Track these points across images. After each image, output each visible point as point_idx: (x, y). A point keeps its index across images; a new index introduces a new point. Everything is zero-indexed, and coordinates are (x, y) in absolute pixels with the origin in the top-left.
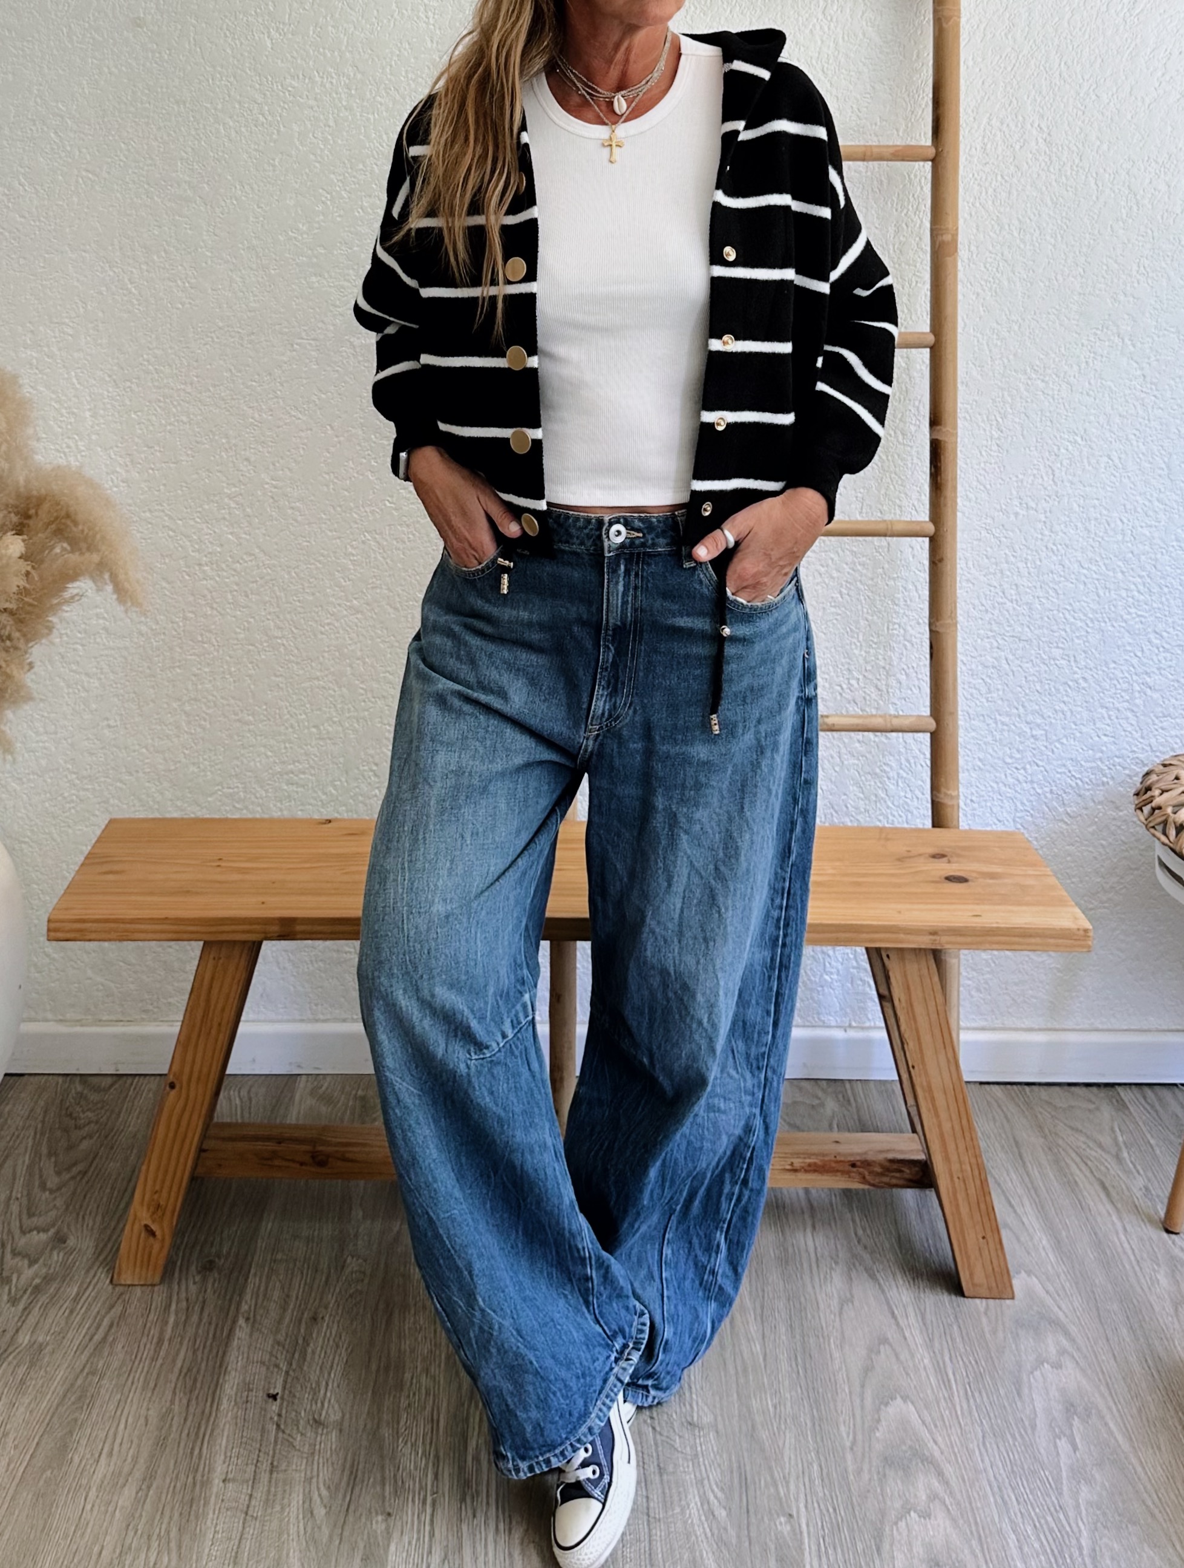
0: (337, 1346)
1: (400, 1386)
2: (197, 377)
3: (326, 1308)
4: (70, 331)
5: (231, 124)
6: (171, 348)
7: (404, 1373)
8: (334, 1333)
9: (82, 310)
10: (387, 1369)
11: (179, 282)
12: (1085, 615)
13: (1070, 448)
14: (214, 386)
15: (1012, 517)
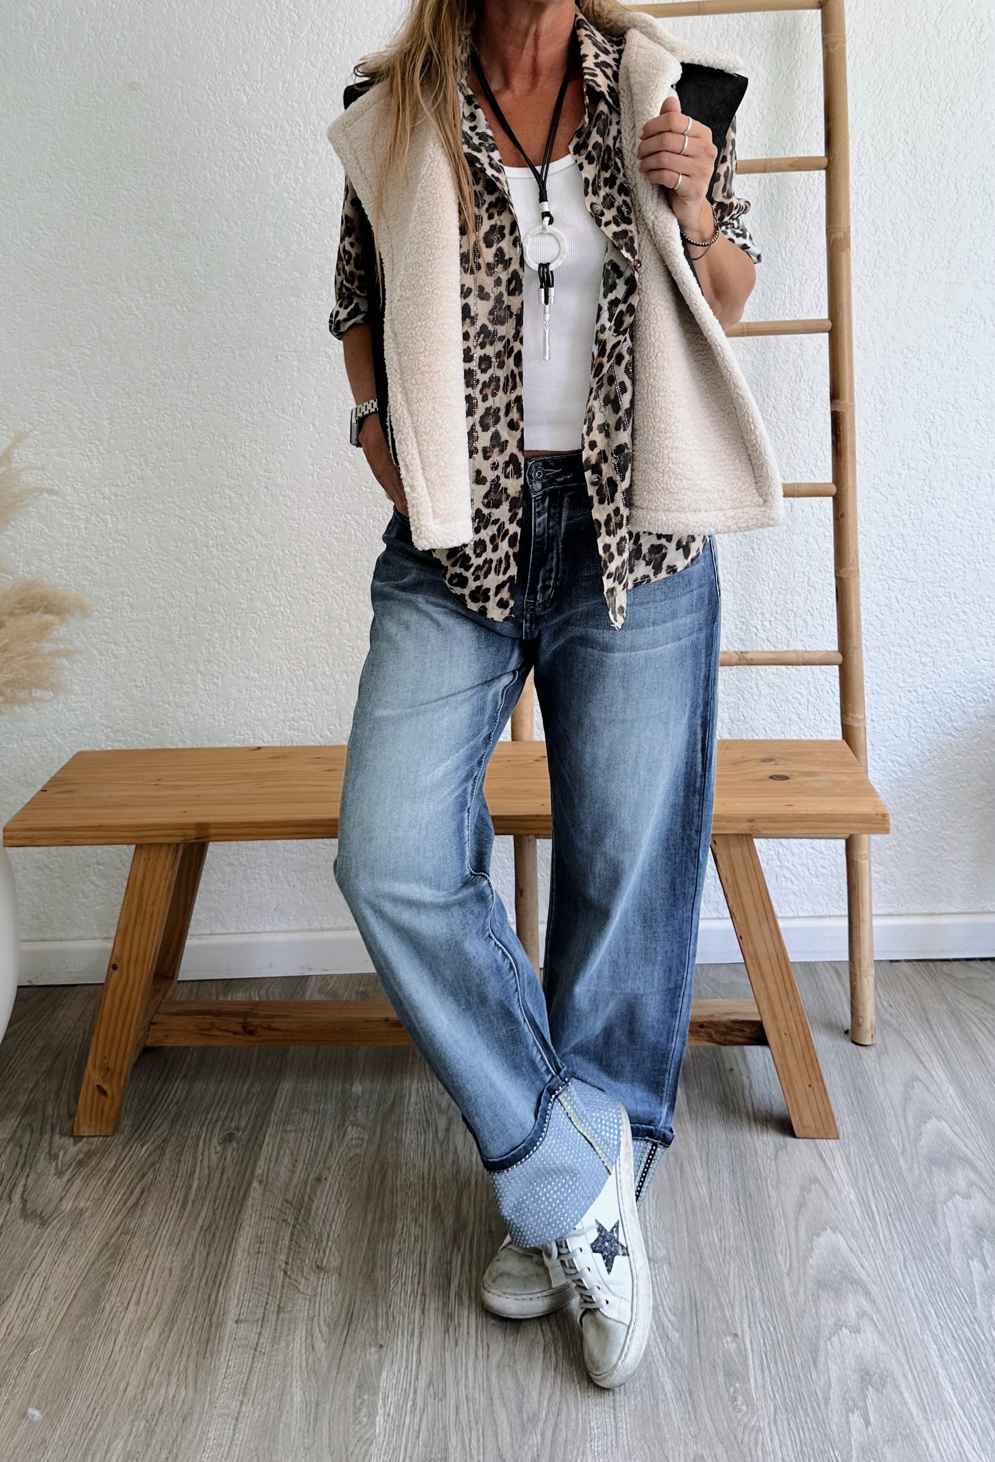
0: (338, 1202)
1: (392, 1234)
2: (197, 387)
3: (329, 1169)
4: (88, 352)
5: (216, 169)
6: (175, 363)
7: (395, 1223)
8: (335, 1191)
9: (96, 333)
10: (381, 1220)
11: (179, 307)
12: (963, 558)
13: (943, 416)
14: (213, 394)
15: (896, 476)
